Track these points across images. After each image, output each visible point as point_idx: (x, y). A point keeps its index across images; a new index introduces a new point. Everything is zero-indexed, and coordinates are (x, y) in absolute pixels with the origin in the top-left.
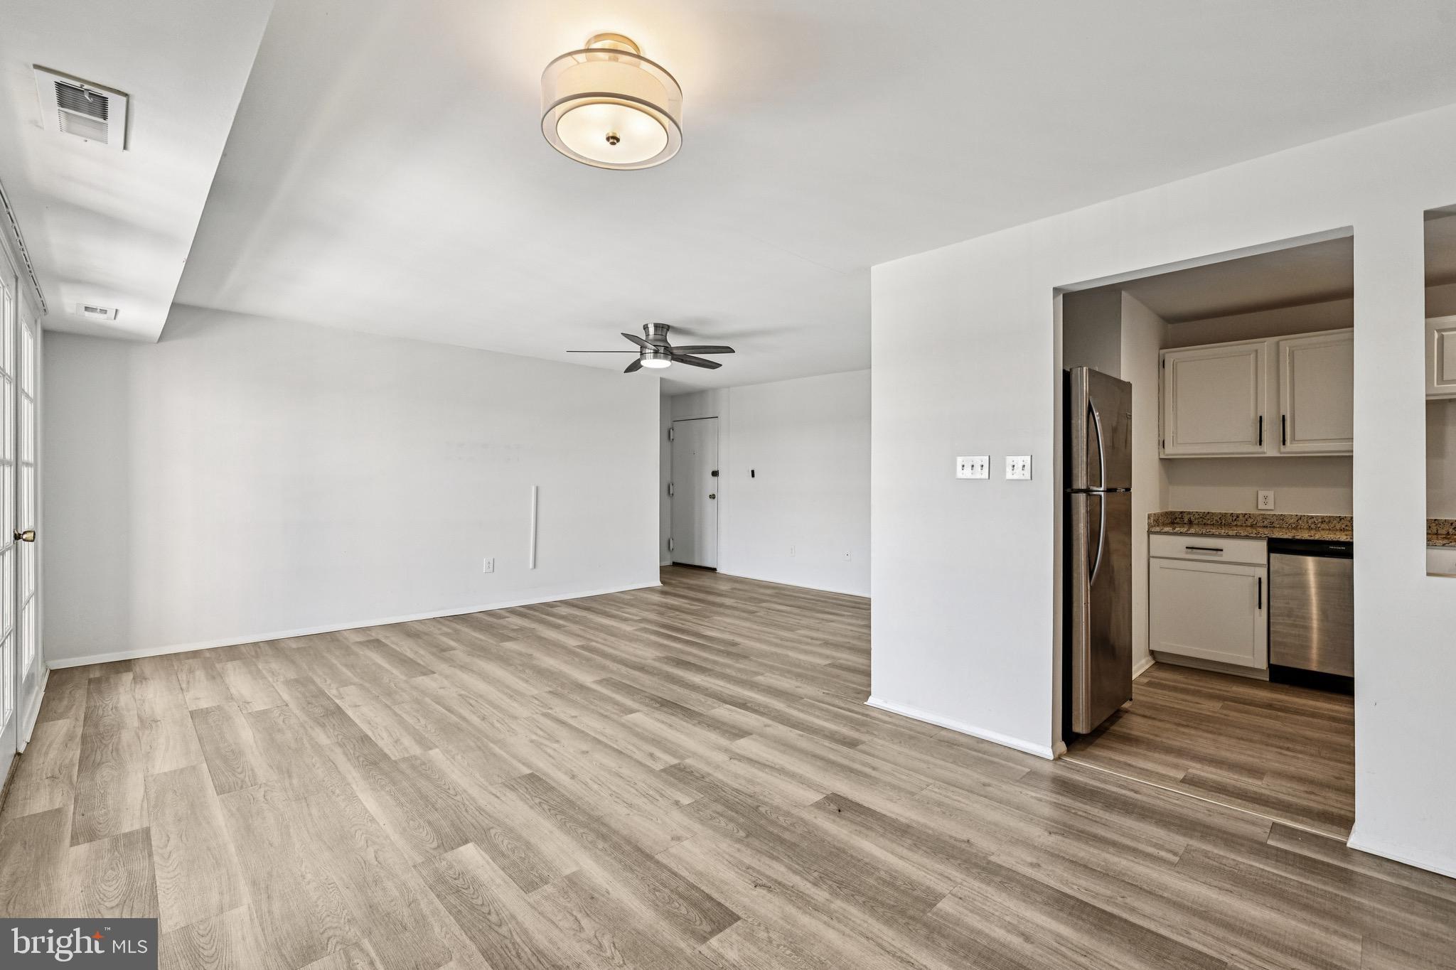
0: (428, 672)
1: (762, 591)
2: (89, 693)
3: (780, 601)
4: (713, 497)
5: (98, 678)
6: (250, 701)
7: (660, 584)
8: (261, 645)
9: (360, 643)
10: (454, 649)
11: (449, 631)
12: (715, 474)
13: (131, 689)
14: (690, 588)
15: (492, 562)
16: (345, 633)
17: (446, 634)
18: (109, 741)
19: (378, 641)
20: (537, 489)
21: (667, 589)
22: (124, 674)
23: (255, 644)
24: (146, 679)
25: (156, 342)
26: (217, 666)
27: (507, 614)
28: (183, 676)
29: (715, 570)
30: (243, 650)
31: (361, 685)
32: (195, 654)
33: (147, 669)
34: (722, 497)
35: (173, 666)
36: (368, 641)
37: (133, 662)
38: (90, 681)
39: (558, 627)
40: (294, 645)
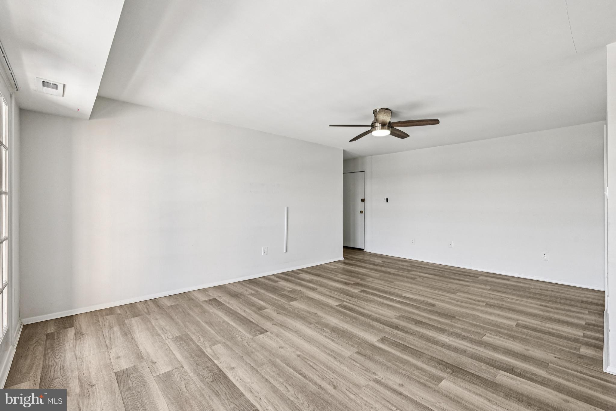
0: (263, 331)
1: (401, 263)
2: (46, 350)
3: (419, 270)
4: (362, 212)
5: (52, 333)
6: (155, 361)
7: (343, 259)
8: (149, 303)
9: (205, 301)
10: (265, 308)
11: (253, 292)
12: (363, 200)
13: (73, 346)
14: (360, 261)
15: (266, 249)
16: (194, 293)
17: (252, 294)
18: (59, 360)
19: (215, 300)
20: (288, 208)
21: (347, 261)
22: (69, 329)
23: (145, 302)
24: (82, 334)
25: (88, 119)
26: (126, 321)
27: (277, 279)
28: (106, 332)
29: (363, 250)
30: (140, 307)
31: (224, 343)
32: (111, 311)
33: (83, 324)
34: (368, 213)
35: (99, 321)
36: (210, 300)
37: (74, 318)
38: (48, 336)
39: (313, 289)
40: (169, 304)
